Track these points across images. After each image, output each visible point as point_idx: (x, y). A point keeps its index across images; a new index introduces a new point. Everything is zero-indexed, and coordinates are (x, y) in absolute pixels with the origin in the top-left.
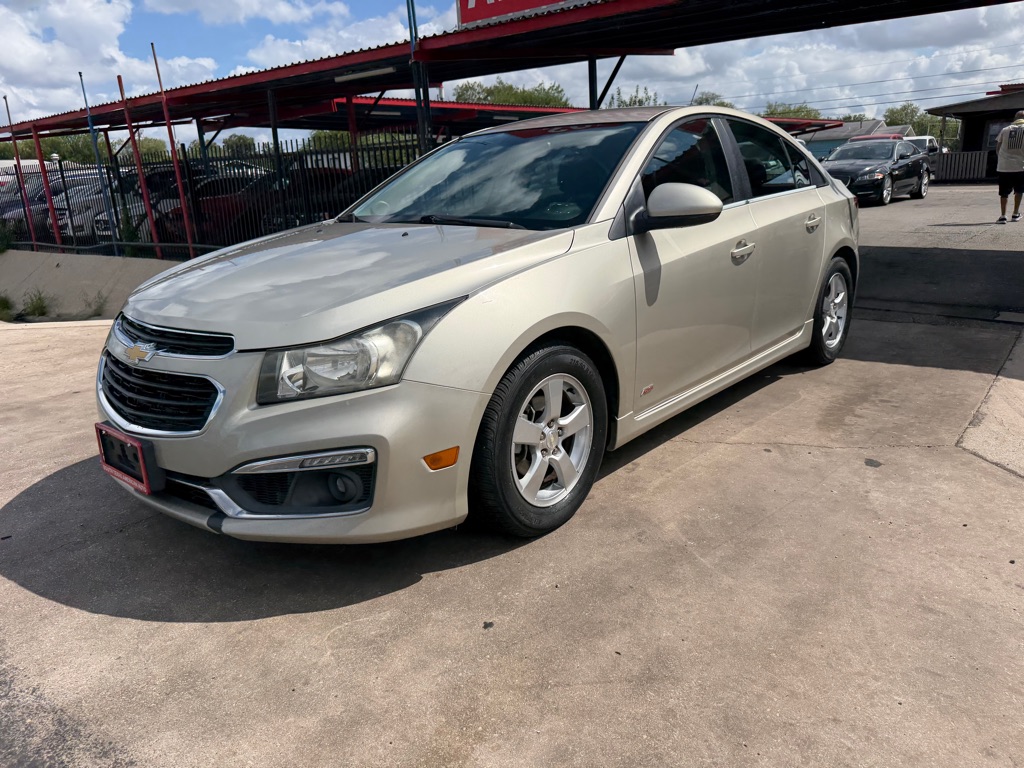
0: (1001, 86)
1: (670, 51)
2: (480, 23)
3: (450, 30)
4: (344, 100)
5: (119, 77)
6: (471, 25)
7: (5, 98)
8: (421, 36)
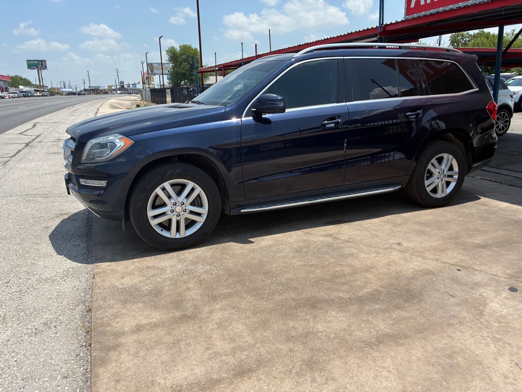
2: (415, 15)
3: (399, 20)
5: (256, 45)
6: (410, 17)
8: (385, 23)
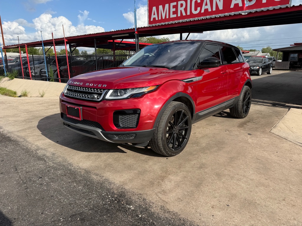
0: (294, 43)
1: (202, 32)
2: (154, 25)
3: (146, 26)
4: (112, 41)
5: (52, 33)
6: (151, 25)
7: (18, 37)
8: (138, 27)
